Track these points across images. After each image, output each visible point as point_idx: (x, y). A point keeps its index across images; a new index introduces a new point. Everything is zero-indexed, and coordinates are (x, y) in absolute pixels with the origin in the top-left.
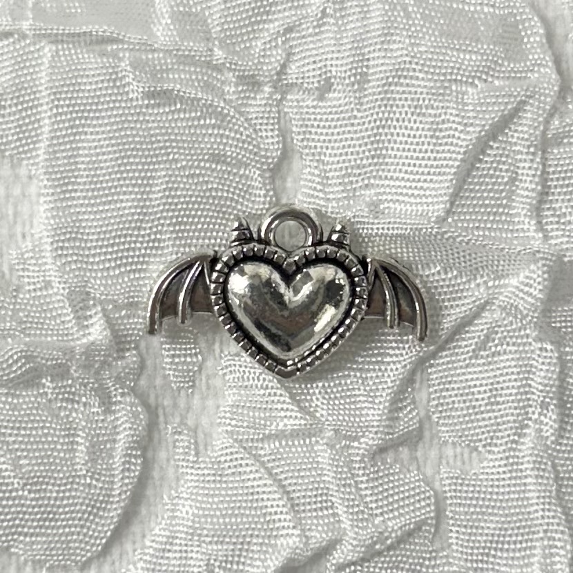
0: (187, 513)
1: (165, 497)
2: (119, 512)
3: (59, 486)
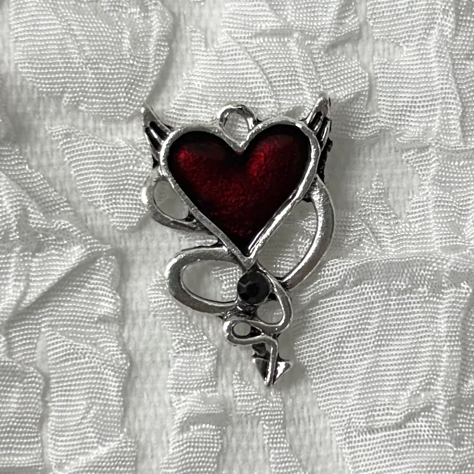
0: (198, 85)
1: (184, 75)
2: (152, 83)
3: (111, 65)
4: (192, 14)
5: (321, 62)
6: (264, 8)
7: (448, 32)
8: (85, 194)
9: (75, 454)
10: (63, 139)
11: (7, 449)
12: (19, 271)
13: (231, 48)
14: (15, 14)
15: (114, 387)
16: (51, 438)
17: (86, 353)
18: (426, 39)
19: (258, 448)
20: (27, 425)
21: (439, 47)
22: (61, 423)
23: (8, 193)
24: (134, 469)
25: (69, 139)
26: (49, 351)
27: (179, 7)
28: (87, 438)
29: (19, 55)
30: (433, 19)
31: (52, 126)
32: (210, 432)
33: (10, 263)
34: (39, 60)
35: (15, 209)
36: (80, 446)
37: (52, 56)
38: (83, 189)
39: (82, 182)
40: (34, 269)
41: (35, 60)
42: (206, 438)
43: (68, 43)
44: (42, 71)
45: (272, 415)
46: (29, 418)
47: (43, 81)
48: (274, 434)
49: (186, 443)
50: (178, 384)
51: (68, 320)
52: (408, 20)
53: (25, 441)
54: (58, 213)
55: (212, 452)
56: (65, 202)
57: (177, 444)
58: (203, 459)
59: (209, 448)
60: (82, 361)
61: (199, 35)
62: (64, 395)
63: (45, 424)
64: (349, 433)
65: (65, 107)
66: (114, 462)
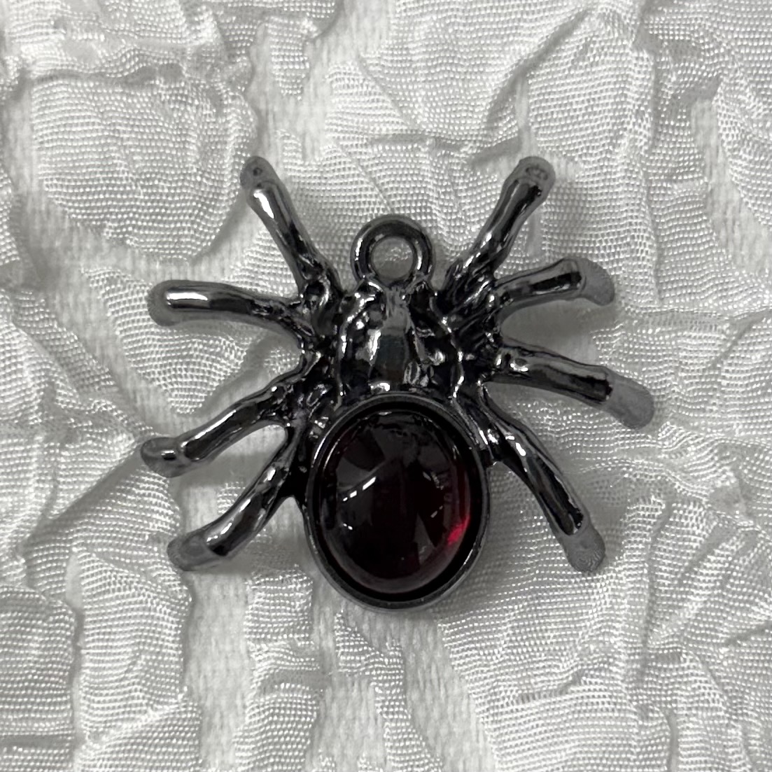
4: (285, 113)
5: (463, 184)
6: (385, 105)
7: (642, 142)
8: (134, 362)
9: (116, 720)
10: (106, 286)
11: (24, 711)
12: (43, 469)
13: (338, 160)
14: (39, 110)
15: (171, 629)
16: (84, 698)
17: (132, 582)
18: (611, 152)
19: (368, 719)
20: (53, 679)
21: (628, 164)
22: (98, 677)
23: (30, 359)
24: (197, 742)
25: (113, 287)
26: (83, 578)
27: (267, 103)
28: (133, 698)
29: (44, 169)
30: (623, 123)
31: (89, 267)
32: (303, 694)
33: (31, 458)
34: (72, 174)
35: (38, 382)
36: (122, 710)
37: (90, 170)
38: (132, 356)
39: (130, 347)
40: (63, 467)
41: (67, 174)
42: (296, 704)
43: (112, 151)
44: (76, 191)
45: (387, 675)
46: (54, 670)
47: (76, 205)
48: (390, 701)
49: (269, 709)
50: (257, 628)
51: (109, 538)
52: (587, 125)
53: (49, 700)
54: (97, 387)
55: (304, 723)
56: (107, 373)
57: (257, 710)
58: (291, 732)
59: (300, 716)
60: (128, 592)
61: (294, 142)
62: (102, 640)
63: (75, 679)
64: (494, 701)
65: (108, 241)
66: (170, 732)
